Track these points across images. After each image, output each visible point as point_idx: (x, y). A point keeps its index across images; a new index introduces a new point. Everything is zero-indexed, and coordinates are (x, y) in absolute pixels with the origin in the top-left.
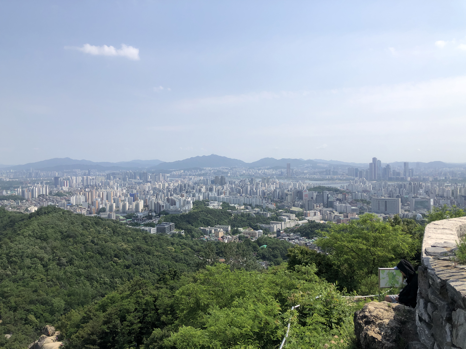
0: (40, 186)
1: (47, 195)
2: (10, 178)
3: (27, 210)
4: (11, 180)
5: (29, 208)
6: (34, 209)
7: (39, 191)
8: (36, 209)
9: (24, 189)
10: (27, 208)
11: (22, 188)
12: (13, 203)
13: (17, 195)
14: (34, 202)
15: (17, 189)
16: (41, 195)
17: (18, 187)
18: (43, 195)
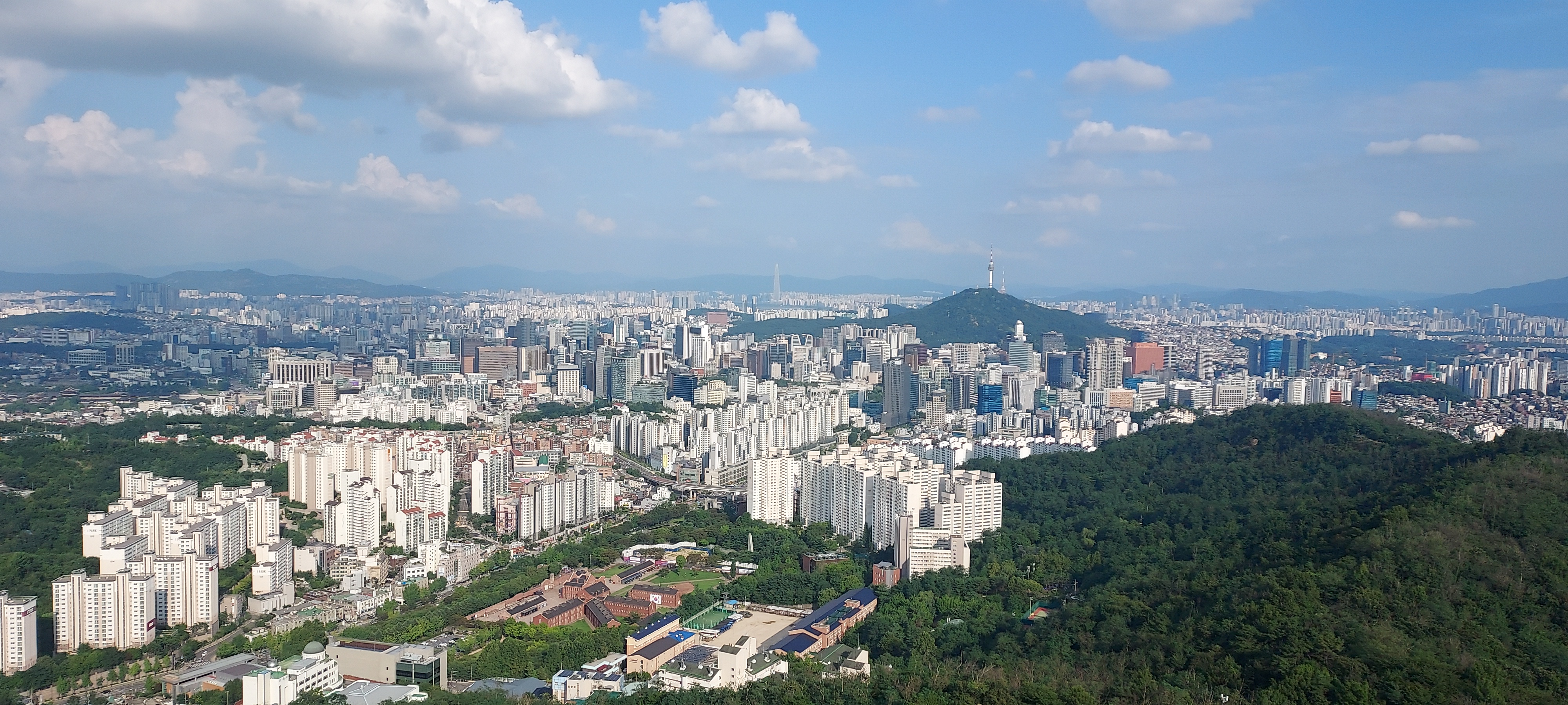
0: (1518, 361)
1: (1541, 394)
2: (1428, 333)
3: (1469, 431)
4: (1430, 338)
5: (1477, 428)
6: (1491, 432)
7: (1515, 377)
8: (1501, 432)
9: (1467, 368)
10: (1473, 426)
11: (1462, 364)
12: (1431, 406)
13: (1444, 380)
14: (1494, 410)
15: (1445, 366)
16: (1522, 391)
17: (1449, 362)
18: (1528, 391)
